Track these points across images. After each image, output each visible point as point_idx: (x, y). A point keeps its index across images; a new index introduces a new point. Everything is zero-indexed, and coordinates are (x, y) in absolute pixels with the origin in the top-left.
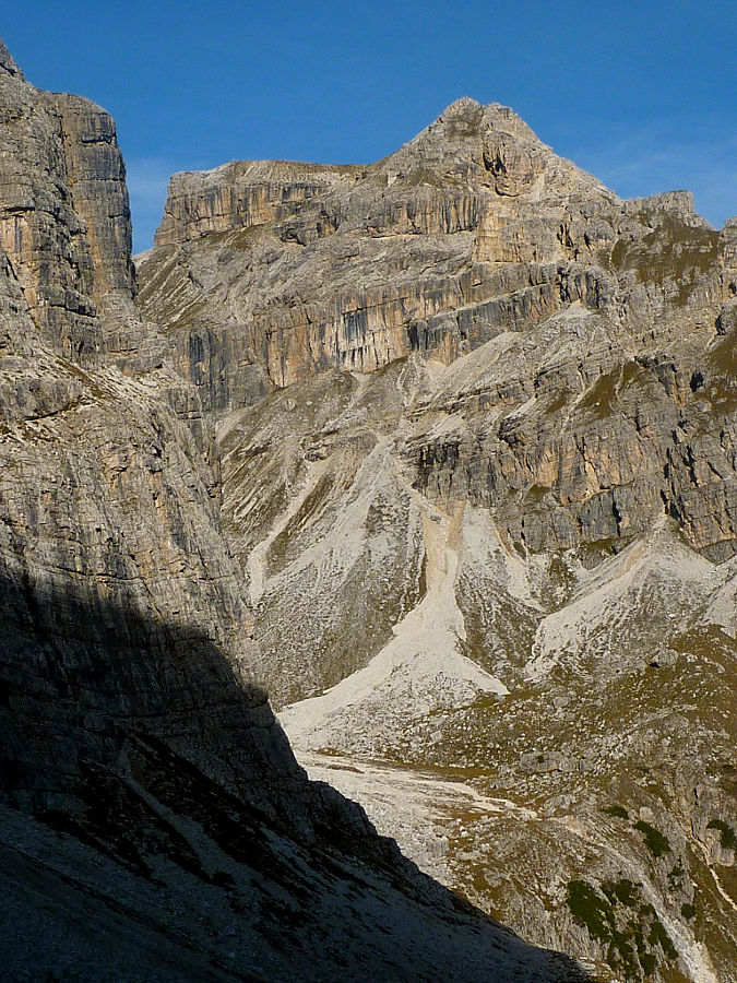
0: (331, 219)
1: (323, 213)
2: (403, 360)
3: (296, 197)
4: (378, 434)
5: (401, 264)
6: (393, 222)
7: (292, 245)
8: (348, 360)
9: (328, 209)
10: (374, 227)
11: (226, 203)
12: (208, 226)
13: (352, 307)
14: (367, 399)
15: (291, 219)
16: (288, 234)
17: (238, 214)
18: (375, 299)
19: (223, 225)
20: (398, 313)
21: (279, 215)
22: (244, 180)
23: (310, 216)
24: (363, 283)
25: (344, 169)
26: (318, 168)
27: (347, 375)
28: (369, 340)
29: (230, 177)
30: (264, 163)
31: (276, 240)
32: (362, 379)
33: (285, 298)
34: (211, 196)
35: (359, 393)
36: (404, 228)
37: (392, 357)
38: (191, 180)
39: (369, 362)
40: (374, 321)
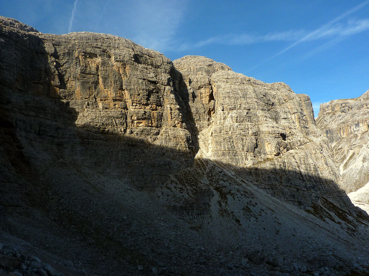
0: (351, 108)
1: (349, 107)
2: (367, 131)
3: (343, 105)
4: (363, 144)
5: (366, 114)
6: (363, 107)
7: (343, 113)
8: (356, 132)
9: (350, 106)
10: (359, 108)
11: (331, 108)
12: (327, 112)
13: (356, 122)
14: (361, 138)
15: (343, 109)
16: (343, 112)
17: (333, 109)
18: (361, 121)
19: (330, 111)
20: (366, 123)
21: (340, 108)
22: (333, 103)
23: (347, 108)
24: (358, 118)
25: (352, 99)
26: (347, 100)
27: (356, 134)
28: (360, 128)
29: (331, 103)
30: (337, 100)
31: (340, 113)
32: (359, 135)
33: (343, 122)
34: (328, 107)
35: (359, 138)
36: (365, 108)
37: (365, 131)
38: (324, 105)
39: (360, 132)
40: (361, 125)
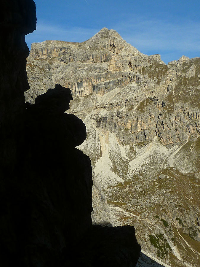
0: (73, 58)
1: (71, 56)
2: (92, 94)
3: (63, 51)
4: (87, 113)
5: (91, 70)
6: (88, 59)
7: (62, 63)
8: (78, 93)
9: (72, 55)
10: (84, 61)
11: (46, 52)
12: (41, 57)
13: (79, 81)
14: (84, 104)
15: (62, 56)
16: (62, 60)
17: (49, 54)
18: (85, 79)
19: (45, 57)
20: (90, 83)
21: (59, 55)
22: (50, 46)
23: (67, 56)
24: (82, 75)
25: (75, 43)
26: (68, 43)
27: (78, 97)
28: (83, 89)
29: (47, 45)
30: (55, 42)
31: (59, 62)
32: (82, 98)
33: (63, 78)
34: (42, 50)
35: (81, 102)
36: (91, 61)
37: (89, 93)
38: (37, 45)
39: (83, 94)
40: (85, 84)
